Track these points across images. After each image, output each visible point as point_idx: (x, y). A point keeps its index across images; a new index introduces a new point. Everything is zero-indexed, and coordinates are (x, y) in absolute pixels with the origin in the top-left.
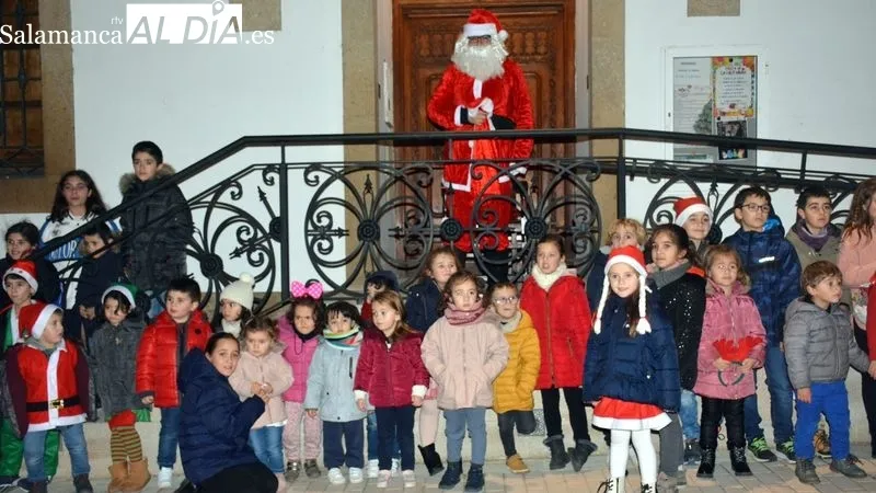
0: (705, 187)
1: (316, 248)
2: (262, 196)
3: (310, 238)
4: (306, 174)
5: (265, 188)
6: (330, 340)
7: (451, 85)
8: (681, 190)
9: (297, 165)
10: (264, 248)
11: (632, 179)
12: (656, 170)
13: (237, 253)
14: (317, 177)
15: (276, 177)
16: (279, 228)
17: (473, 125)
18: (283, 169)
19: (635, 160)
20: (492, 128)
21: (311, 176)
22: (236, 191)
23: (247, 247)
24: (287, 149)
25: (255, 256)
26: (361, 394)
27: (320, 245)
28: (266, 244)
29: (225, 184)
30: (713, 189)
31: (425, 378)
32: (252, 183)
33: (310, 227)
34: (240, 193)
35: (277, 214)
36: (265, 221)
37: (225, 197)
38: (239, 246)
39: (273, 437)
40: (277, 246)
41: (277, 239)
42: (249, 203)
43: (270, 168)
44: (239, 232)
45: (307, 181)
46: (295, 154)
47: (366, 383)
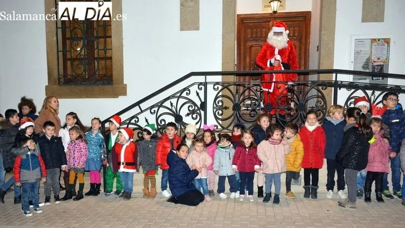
0: (369, 92)
1: (217, 113)
2: (198, 94)
3: (215, 110)
4: (214, 86)
5: (198, 91)
6: (221, 148)
7: (266, 51)
8: (360, 93)
9: (210, 83)
10: (198, 113)
11: (340, 89)
12: (350, 86)
13: (188, 115)
14: (218, 87)
15: (203, 87)
16: (204, 106)
17: (274, 66)
18: (205, 84)
19: (342, 82)
20: (283, 69)
21: (216, 87)
22: (188, 92)
23: (191, 113)
24: (207, 76)
25: (194, 116)
26: (235, 167)
27: (218, 112)
28: (198, 111)
29: (184, 89)
30: (373, 93)
31: (260, 162)
32: (194, 89)
33: (215, 106)
34: (190, 93)
35: (203, 101)
36: (199, 103)
37: (184, 94)
38: (189, 112)
39: (204, 182)
40: (202, 113)
41: (203, 110)
42: (193, 97)
43: (201, 84)
44: (189, 107)
45: (214, 89)
46: (210, 79)
47: (237, 162)
